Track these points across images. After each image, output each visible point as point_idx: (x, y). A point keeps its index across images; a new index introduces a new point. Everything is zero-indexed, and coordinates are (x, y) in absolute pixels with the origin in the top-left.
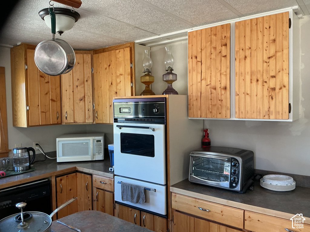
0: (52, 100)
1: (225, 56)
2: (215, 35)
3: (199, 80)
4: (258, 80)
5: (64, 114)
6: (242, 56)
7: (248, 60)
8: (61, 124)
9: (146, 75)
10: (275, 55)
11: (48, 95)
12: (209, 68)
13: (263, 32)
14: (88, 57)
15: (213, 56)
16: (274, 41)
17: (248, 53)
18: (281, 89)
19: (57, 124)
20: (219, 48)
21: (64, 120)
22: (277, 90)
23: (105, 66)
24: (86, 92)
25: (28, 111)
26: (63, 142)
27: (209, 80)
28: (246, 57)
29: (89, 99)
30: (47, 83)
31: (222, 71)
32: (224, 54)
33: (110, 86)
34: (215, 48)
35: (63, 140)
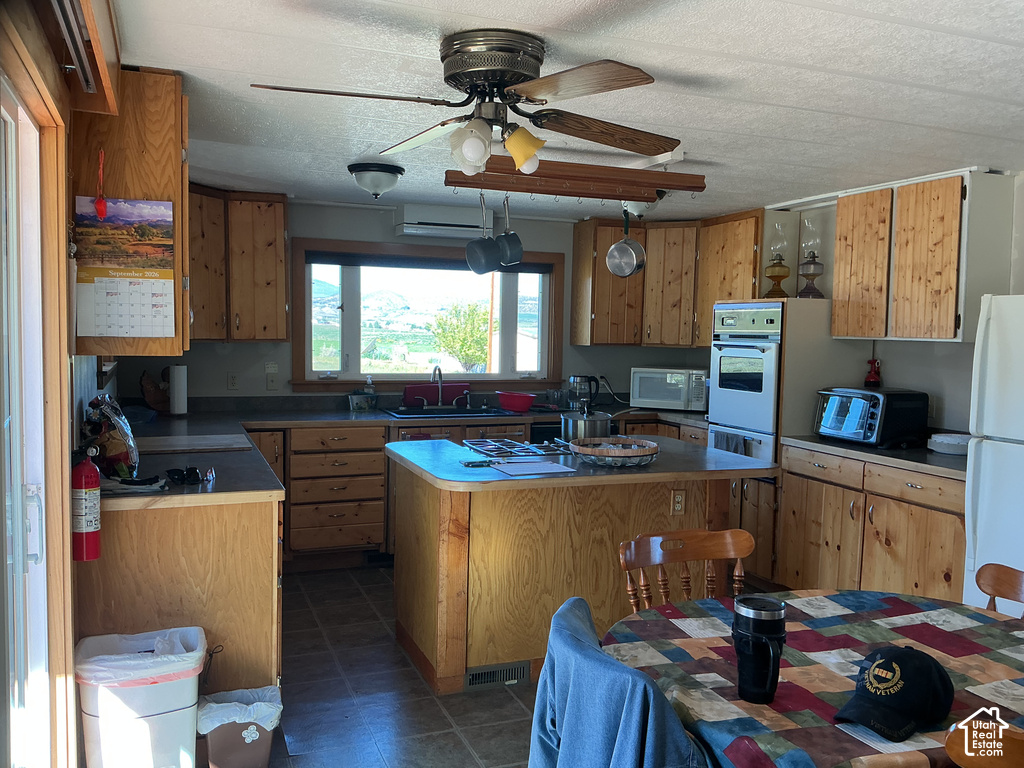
0: (630, 306)
1: (883, 239)
2: (872, 205)
3: (848, 276)
4: (920, 278)
5: (646, 330)
6: (904, 241)
7: (910, 245)
8: (640, 344)
9: (774, 265)
10: (942, 241)
11: (623, 297)
12: (861, 257)
13: (929, 205)
14: (691, 233)
15: (868, 239)
16: (942, 219)
17: (910, 235)
18: (946, 292)
19: (635, 344)
20: (876, 225)
21: (646, 339)
22: (942, 292)
23: (717, 248)
24: (684, 291)
25: (592, 320)
26: (643, 375)
27: (860, 275)
28: (907, 242)
29: (687, 304)
31: (879, 262)
32: (881, 237)
33: (722, 283)
34: (870, 225)
35: (642, 372)
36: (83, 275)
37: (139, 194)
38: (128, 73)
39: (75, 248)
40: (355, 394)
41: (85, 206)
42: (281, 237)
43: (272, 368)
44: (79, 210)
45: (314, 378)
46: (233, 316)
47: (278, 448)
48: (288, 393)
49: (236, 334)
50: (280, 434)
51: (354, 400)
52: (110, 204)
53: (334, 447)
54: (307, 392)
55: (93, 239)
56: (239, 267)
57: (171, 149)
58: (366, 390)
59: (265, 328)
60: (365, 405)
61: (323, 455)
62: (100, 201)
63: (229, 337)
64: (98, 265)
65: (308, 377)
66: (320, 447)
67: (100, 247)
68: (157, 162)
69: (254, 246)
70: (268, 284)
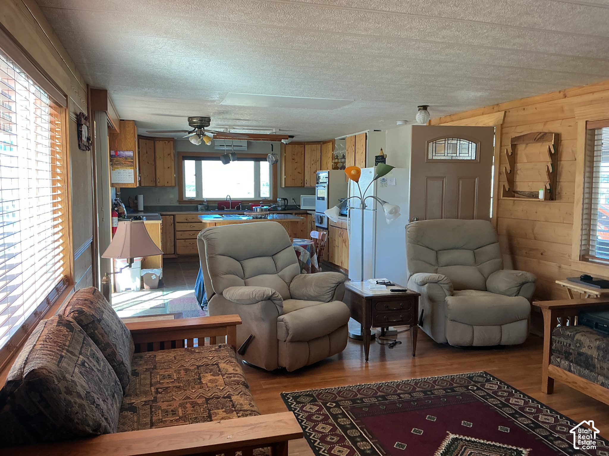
0: (299, 172)
2: (352, 140)
5: (305, 181)
8: (304, 186)
9: (336, 159)
11: (296, 170)
14: (319, 146)
15: (351, 151)
19: (301, 187)
20: (353, 146)
23: (325, 152)
24: (317, 167)
25: (285, 178)
26: (304, 198)
30: (296, 163)
35: (304, 197)
36: (113, 169)
37: (125, 150)
38: (122, 122)
39: (111, 163)
40: (200, 204)
41: (113, 153)
42: (173, 152)
43: (172, 196)
44: (111, 154)
45: (187, 200)
46: (157, 178)
47: (172, 221)
48: (177, 204)
49: (158, 184)
50: (173, 216)
51: (200, 207)
52: (118, 152)
53: (190, 221)
54: (184, 204)
55: (115, 160)
56: (159, 163)
57: (132, 138)
58: (204, 203)
59: (168, 182)
60: (203, 208)
61: (187, 224)
62: (116, 152)
63: (156, 186)
64: (116, 166)
65: (184, 199)
66: (185, 221)
67: (116, 162)
68: (129, 142)
69: (164, 155)
70: (169, 168)
